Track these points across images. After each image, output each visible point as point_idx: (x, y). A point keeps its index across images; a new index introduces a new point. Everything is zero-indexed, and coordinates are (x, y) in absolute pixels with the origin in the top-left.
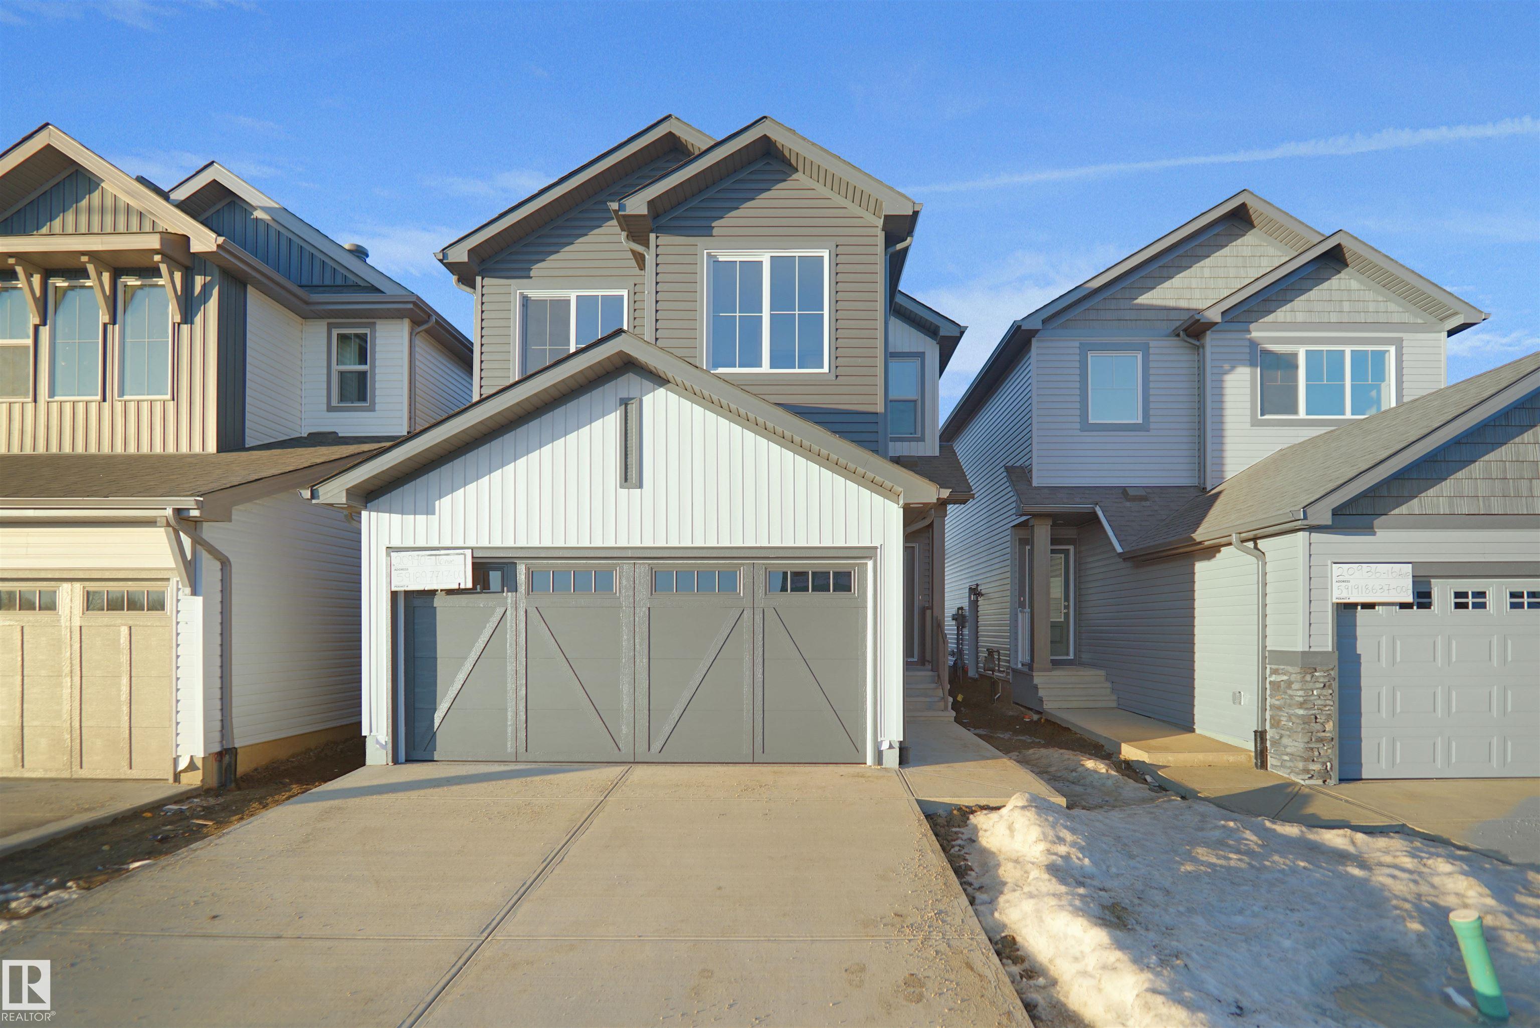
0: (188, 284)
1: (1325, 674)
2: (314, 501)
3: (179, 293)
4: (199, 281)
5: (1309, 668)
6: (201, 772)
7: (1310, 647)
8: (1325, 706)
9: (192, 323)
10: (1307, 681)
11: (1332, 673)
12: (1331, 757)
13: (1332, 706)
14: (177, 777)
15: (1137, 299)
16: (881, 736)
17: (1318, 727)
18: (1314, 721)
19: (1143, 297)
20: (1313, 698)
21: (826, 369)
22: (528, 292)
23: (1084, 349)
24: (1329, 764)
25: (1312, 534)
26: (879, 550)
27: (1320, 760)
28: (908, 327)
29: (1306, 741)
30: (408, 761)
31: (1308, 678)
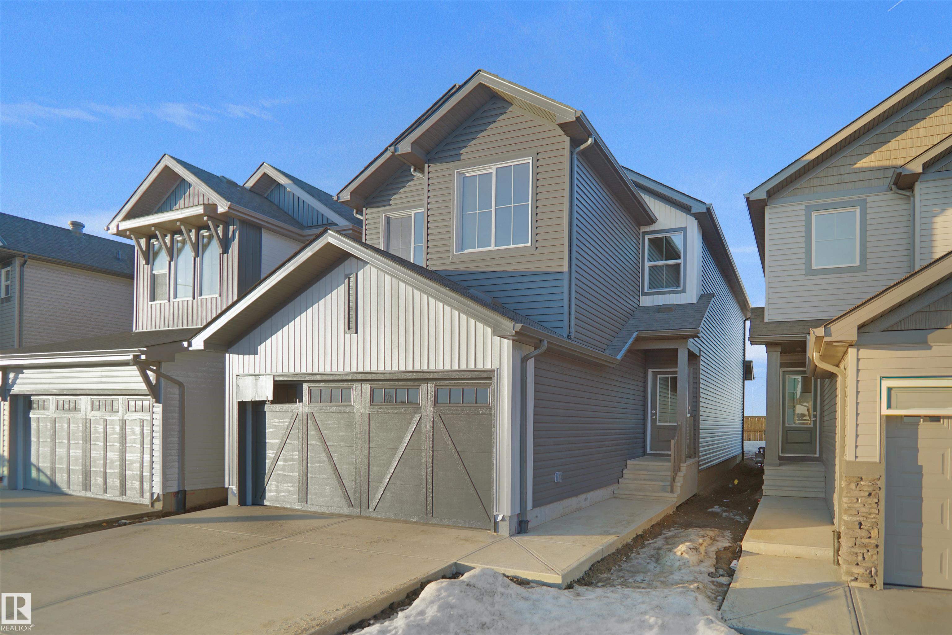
0: (226, 231)
1: (870, 484)
2: (190, 349)
3: (221, 237)
4: (231, 228)
5: (854, 477)
6: (161, 502)
7: (856, 457)
8: (870, 514)
9: (228, 253)
10: (852, 490)
11: (879, 483)
12: (876, 562)
13: (877, 514)
14: (152, 505)
15: (856, 164)
16: (496, 511)
17: (863, 533)
18: (858, 527)
19: (862, 161)
20: (857, 505)
21: (529, 244)
22: (389, 214)
23: (809, 210)
24: (873, 569)
25: (861, 351)
26: (496, 372)
27: (864, 565)
28: (675, 209)
29: (850, 546)
30: (253, 504)
31: (853, 486)
